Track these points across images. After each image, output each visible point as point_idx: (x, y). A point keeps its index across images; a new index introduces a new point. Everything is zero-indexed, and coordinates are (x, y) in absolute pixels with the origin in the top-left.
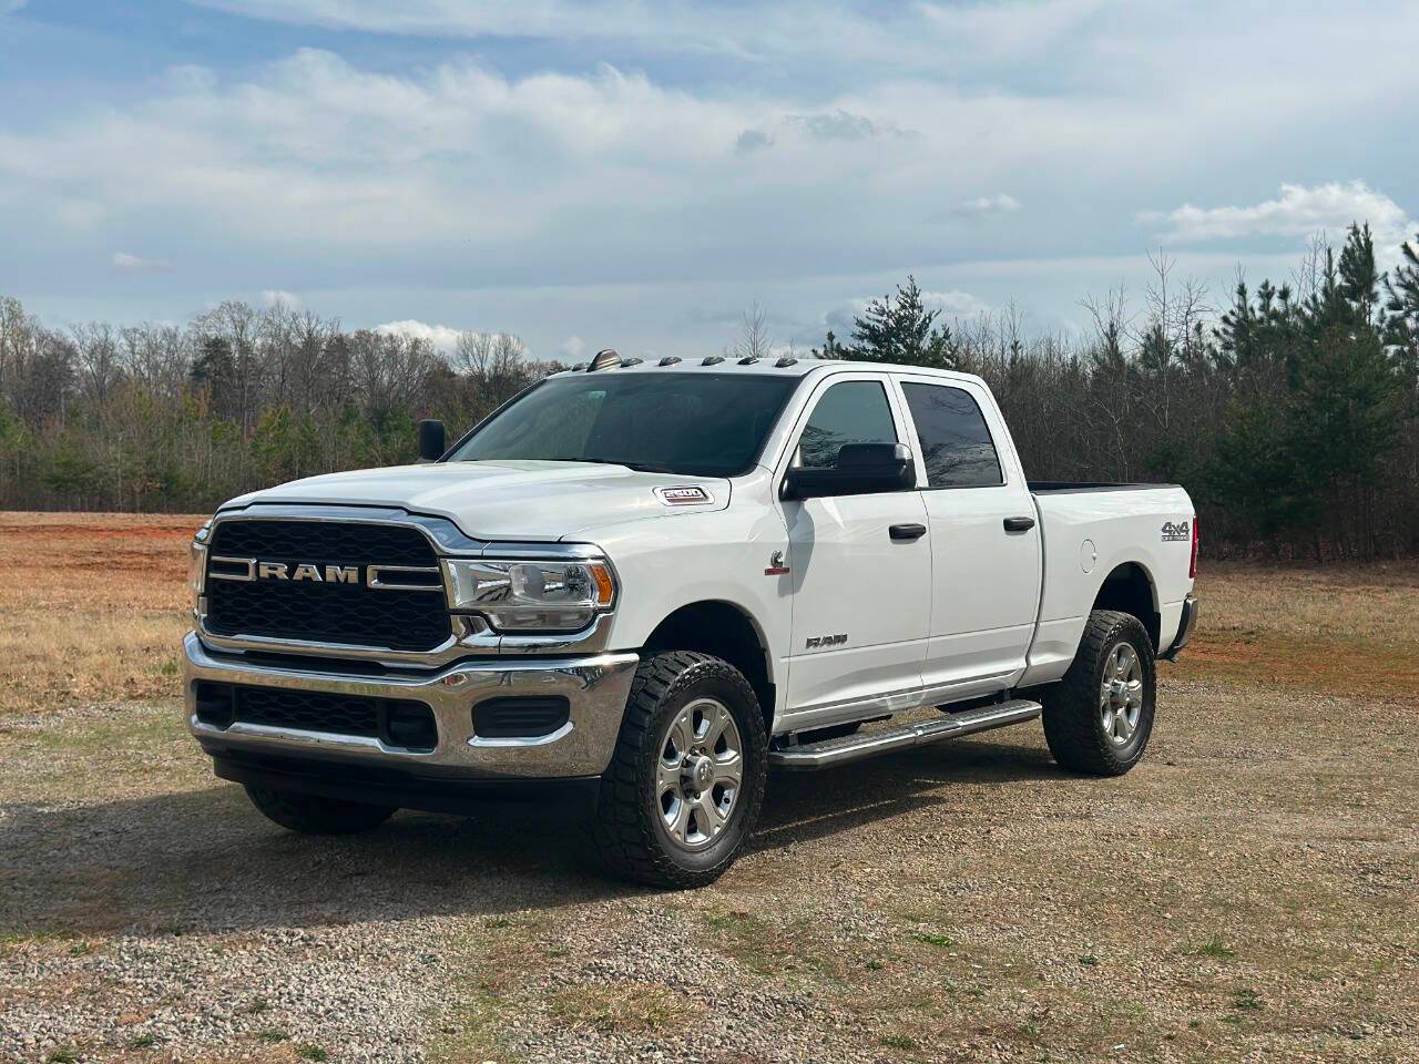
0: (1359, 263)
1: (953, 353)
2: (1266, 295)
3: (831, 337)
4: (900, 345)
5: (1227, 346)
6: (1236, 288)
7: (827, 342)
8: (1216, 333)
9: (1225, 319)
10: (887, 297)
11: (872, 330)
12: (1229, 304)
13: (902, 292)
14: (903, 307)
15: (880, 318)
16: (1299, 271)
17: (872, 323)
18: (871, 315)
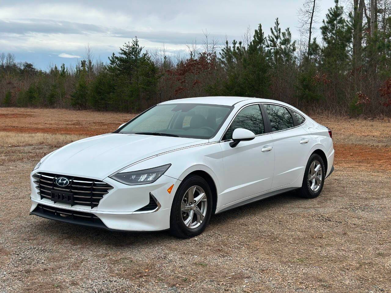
0: (259, 35)
1: (149, 59)
2: (235, 43)
3: (114, 54)
4: (133, 56)
5: (223, 58)
6: (226, 42)
7: (112, 55)
8: (220, 53)
9: (223, 50)
10: (129, 42)
11: (125, 52)
12: (224, 46)
13: (133, 41)
14: (134, 45)
15: (127, 48)
16: (244, 36)
17: (125, 50)
18: (125, 48)
